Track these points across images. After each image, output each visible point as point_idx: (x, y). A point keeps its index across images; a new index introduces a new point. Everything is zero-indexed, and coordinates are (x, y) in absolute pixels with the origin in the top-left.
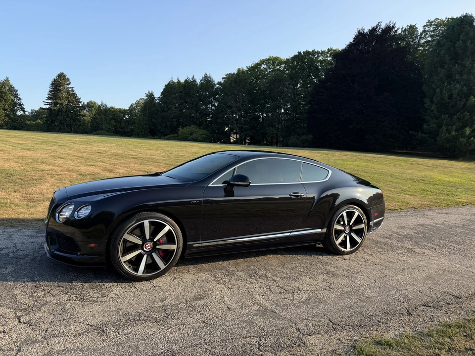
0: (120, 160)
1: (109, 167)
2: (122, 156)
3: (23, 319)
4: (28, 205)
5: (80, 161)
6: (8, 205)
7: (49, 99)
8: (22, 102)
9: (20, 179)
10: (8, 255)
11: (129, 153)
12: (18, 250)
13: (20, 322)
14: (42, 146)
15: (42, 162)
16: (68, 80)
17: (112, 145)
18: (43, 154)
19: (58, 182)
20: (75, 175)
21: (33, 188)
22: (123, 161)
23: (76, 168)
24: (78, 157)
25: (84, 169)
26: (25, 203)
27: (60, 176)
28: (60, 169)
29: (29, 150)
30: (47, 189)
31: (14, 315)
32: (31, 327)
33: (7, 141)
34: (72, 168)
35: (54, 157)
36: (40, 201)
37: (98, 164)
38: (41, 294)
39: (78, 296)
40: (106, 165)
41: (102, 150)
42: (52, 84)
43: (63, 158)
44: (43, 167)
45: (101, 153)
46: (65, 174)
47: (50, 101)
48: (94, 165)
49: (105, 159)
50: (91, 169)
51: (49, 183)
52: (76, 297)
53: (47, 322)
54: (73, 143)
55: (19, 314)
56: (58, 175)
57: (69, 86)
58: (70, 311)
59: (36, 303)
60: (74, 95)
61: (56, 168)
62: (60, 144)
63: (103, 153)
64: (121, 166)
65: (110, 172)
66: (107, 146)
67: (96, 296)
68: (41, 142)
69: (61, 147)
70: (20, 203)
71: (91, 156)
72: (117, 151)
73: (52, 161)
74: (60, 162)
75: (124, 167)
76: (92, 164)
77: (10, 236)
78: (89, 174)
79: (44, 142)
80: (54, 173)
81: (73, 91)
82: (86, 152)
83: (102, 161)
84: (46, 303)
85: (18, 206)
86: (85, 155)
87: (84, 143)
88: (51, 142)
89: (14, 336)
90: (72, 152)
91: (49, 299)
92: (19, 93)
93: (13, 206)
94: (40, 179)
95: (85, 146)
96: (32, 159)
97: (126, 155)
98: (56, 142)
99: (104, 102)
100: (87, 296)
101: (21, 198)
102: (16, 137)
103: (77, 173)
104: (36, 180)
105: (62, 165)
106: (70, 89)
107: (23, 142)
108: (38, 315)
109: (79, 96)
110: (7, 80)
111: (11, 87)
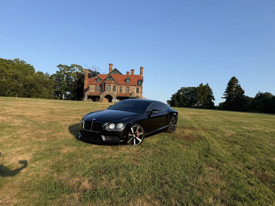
7: (225, 92)
8: (213, 95)
16: (237, 80)
42: (229, 84)
47: (226, 94)
57: (238, 84)
60: (241, 89)
81: (240, 86)
99: (261, 92)
106: (238, 86)
109: (243, 89)
110: (207, 84)
111: (209, 88)
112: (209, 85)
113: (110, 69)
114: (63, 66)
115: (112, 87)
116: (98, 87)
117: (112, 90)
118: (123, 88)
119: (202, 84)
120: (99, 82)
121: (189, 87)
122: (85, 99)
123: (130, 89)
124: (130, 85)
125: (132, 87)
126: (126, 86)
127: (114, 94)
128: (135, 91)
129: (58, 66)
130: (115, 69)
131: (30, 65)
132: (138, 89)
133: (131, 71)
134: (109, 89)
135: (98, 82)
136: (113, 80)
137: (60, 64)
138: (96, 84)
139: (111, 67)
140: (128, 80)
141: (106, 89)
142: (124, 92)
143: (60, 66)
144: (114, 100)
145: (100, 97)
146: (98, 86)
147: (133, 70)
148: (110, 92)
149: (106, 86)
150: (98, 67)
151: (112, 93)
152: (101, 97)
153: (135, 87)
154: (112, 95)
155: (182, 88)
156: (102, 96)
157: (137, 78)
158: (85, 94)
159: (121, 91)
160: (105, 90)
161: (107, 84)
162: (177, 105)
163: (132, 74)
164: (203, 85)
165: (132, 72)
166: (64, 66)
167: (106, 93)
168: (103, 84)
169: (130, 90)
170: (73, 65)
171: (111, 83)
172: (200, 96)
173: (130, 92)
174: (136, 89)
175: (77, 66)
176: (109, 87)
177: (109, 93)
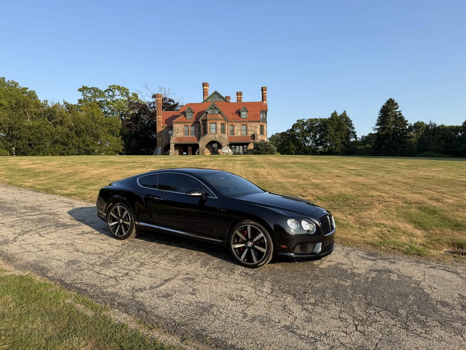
0: (449, 187)
1: (436, 195)
2: (451, 183)
3: (359, 328)
4: (360, 228)
5: (405, 187)
6: (345, 226)
7: (377, 125)
8: (355, 130)
9: (354, 203)
10: (347, 271)
11: (460, 179)
12: (354, 268)
13: (357, 329)
14: (371, 172)
15: (372, 188)
16: (396, 104)
17: (440, 169)
18: (372, 180)
19: (385, 208)
20: (400, 203)
21: (364, 213)
22: (452, 189)
23: (402, 196)
24: (404, 183)
25: (409, 196)
26: (358, 226)
27: (387, 203)
28: (387, 195)
29: (360, 175)
30: (375, 215)
31: (353, 323)
32: (365, 337)
33: (343, 167)
34: (397, 195)
35: (382, 183)
36: (369, 225)
37: (424, 191)
38: (372, 312)
39: (403, 324)
40: (433, 193)
41: (428, 175)
42: (382, 111)
43: (390, 185)
44: (373, 193)
45: (427, 179)
46: (391, 201)
47: (378, 127)
48: (420, 193)
49: (433, 187)
50: (417, 197)
51: (377, 209)
52: (401, 324)
53: (377, 338)
54: (399, 167)
55: (356, 323)
56: (385, 202)
57: (397, 110)
58: (396, 336)
59: (369, 319)
60: (402, 118)
61: (383, 194)
62: (387, 169)
63: (430, 179)
64: (450, 195)
65: (438, 201)
66: (435, 171)
67: (420, 330)
68: (370, 167)
69: (388, 172)
70: (354, 225)
71: (417, 182)
72: (446, 177)
73: (380, 187)
74: (387, 188)
75: (453, 196)
76: (419, 192)
77: (348, 254)
78: (415, 203)
79: (373, 168)
80: (382, 199)
81: (400, 114)
82: (411, 178)
83: (428, 189)
84: (376, 321)
85: (353, 228)
86: (411, 181)
87: (410, 167)
88: (379, 167)
89: (353, 339)
90: (398, 178)
91: (379, 318)
92: (353, 123)
93: (349, 228)
94: (370, 205)
95: (411, 171)
96: (363, 184)
97: (456, 182)
98: (383, 168)
99: (433, 122)
100: (411, 327)
101: (354, 221)
102: (349, 163)
103: (403, 200)
104: (366, 205)
105: (389, 192)
106: (398, 113)
107: (355, 168)
108: (370, 329)
109: (406, 119)
110: (345, 113)
111: (347, 118)
112: (348, 115)
113: (205, 93)
114: (90, 89)
115: (219, 126)
116: (190, 127)
117: (219, 132)
118: (236, 128)
119: (335, 113)
120: (191, 117)
121: (311, 119)
122: (171, 151)
123: (249, 128)
124: (249, 122)
125: (253, 124)
126: (240, 124)
127: (225, 139)
128: (259, 132)
129: (80, 90)
130: (216, 93)
131: (28, 88)
132: (262, 127)
133: (237, 95)
134: (213, 131)
135: (188, 117)
136: (220, 113)
137: (83, 86)
138: (184, 123)
139: (206, 89)
140: (244, 111)
141: (208, 131)
142: (238, 133)
143: (83, 89)
144: (225, 149)
145: (198, 145)
146: (190, 125)
147: (239, 94)
148: (217, 136)
149: (208, 125)
150: (169, 89)
151: (220, 137)
152: (200, 145)
153: (257, 124)
154: (220, 141)
155: (298, 121)
156: (202, 144)
157: (259, 108)
158: (171, 142)
159: (233, 132)
160: (205, 133)
161: (210, 122)
162: (293, 149)
163: (239, 100)
164: (339, 114)
165: (239, 96)
166: (92, 88)
167: (209, 137)
168: (201, 122)
169: (249, 130)
170: (111, 87)
171: (218, 119)
172: (334, 133)
173: (250, 133)
174: (259, 127)
175: (119, 88)
176: (213, 126)
177: (215, 137)
